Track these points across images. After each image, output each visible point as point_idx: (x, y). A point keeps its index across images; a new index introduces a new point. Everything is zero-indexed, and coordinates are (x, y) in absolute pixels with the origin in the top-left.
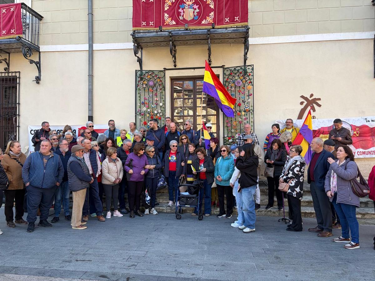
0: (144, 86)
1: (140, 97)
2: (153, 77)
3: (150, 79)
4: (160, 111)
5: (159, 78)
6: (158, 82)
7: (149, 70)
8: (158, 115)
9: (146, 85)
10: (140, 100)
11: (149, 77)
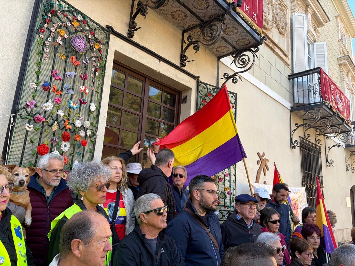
0: (59, 40)
1: (39, 65)
2: (84, 30)
3: (77, 31)
4: (87, 124)
5: (96, 40)
6: (95, 49)
7: (77, 8)
8: (82, 133)
9: (64, 40)
10: (38, 73)
11: (76, 24)
